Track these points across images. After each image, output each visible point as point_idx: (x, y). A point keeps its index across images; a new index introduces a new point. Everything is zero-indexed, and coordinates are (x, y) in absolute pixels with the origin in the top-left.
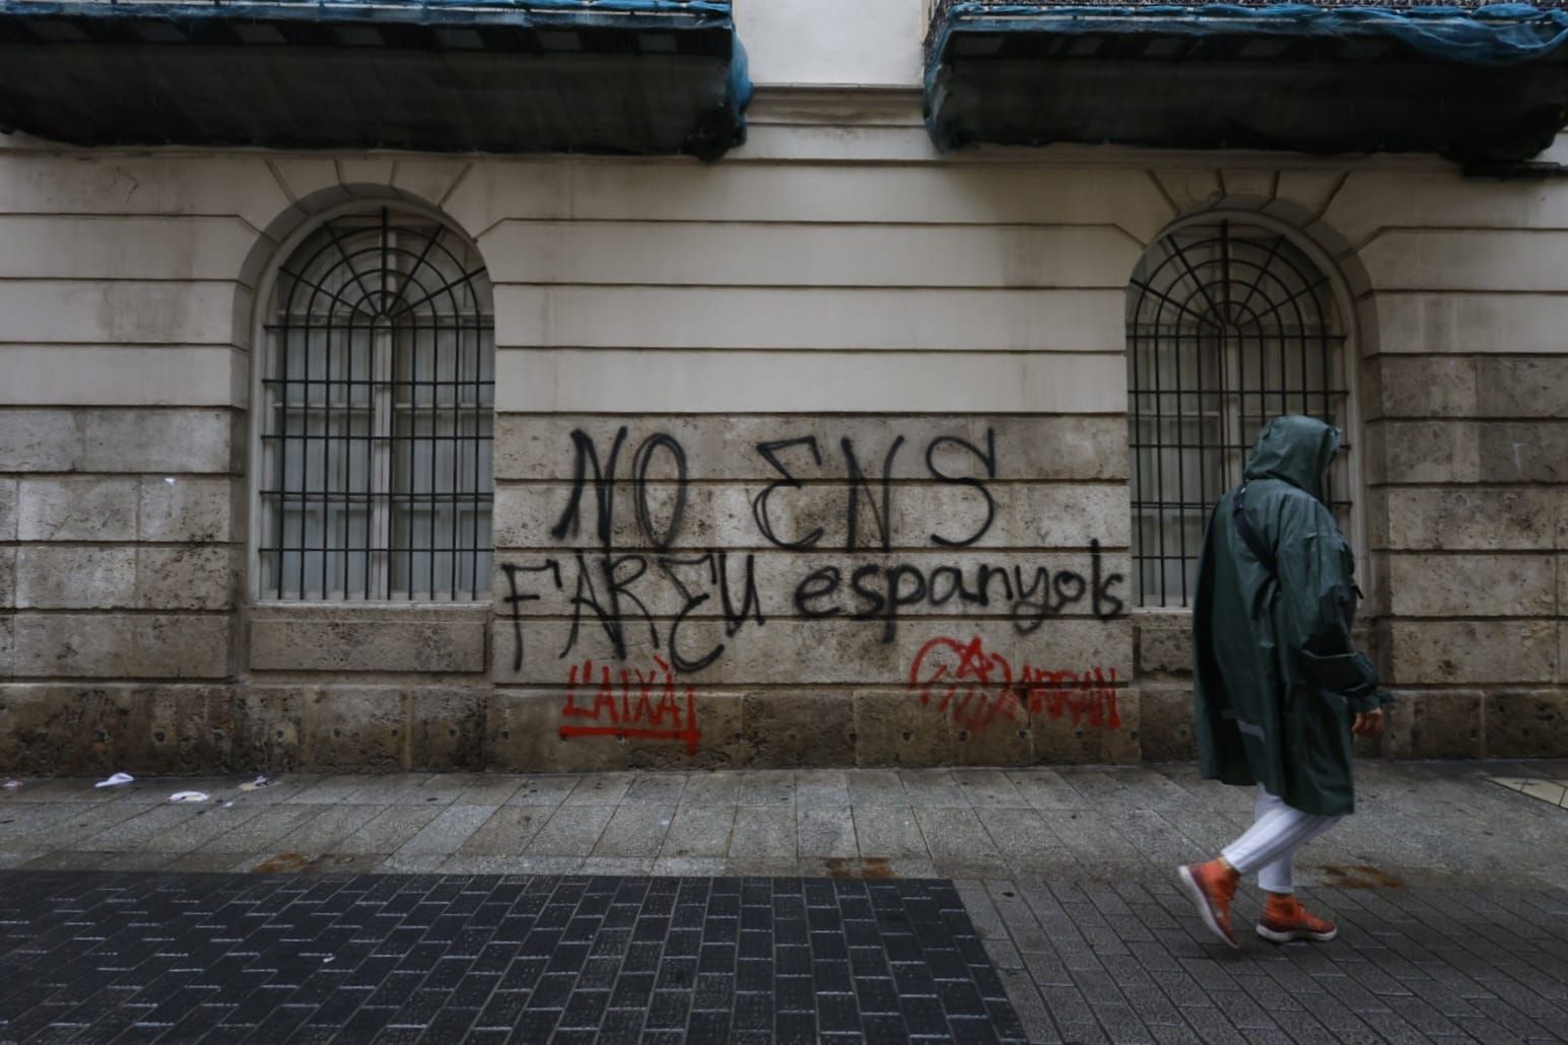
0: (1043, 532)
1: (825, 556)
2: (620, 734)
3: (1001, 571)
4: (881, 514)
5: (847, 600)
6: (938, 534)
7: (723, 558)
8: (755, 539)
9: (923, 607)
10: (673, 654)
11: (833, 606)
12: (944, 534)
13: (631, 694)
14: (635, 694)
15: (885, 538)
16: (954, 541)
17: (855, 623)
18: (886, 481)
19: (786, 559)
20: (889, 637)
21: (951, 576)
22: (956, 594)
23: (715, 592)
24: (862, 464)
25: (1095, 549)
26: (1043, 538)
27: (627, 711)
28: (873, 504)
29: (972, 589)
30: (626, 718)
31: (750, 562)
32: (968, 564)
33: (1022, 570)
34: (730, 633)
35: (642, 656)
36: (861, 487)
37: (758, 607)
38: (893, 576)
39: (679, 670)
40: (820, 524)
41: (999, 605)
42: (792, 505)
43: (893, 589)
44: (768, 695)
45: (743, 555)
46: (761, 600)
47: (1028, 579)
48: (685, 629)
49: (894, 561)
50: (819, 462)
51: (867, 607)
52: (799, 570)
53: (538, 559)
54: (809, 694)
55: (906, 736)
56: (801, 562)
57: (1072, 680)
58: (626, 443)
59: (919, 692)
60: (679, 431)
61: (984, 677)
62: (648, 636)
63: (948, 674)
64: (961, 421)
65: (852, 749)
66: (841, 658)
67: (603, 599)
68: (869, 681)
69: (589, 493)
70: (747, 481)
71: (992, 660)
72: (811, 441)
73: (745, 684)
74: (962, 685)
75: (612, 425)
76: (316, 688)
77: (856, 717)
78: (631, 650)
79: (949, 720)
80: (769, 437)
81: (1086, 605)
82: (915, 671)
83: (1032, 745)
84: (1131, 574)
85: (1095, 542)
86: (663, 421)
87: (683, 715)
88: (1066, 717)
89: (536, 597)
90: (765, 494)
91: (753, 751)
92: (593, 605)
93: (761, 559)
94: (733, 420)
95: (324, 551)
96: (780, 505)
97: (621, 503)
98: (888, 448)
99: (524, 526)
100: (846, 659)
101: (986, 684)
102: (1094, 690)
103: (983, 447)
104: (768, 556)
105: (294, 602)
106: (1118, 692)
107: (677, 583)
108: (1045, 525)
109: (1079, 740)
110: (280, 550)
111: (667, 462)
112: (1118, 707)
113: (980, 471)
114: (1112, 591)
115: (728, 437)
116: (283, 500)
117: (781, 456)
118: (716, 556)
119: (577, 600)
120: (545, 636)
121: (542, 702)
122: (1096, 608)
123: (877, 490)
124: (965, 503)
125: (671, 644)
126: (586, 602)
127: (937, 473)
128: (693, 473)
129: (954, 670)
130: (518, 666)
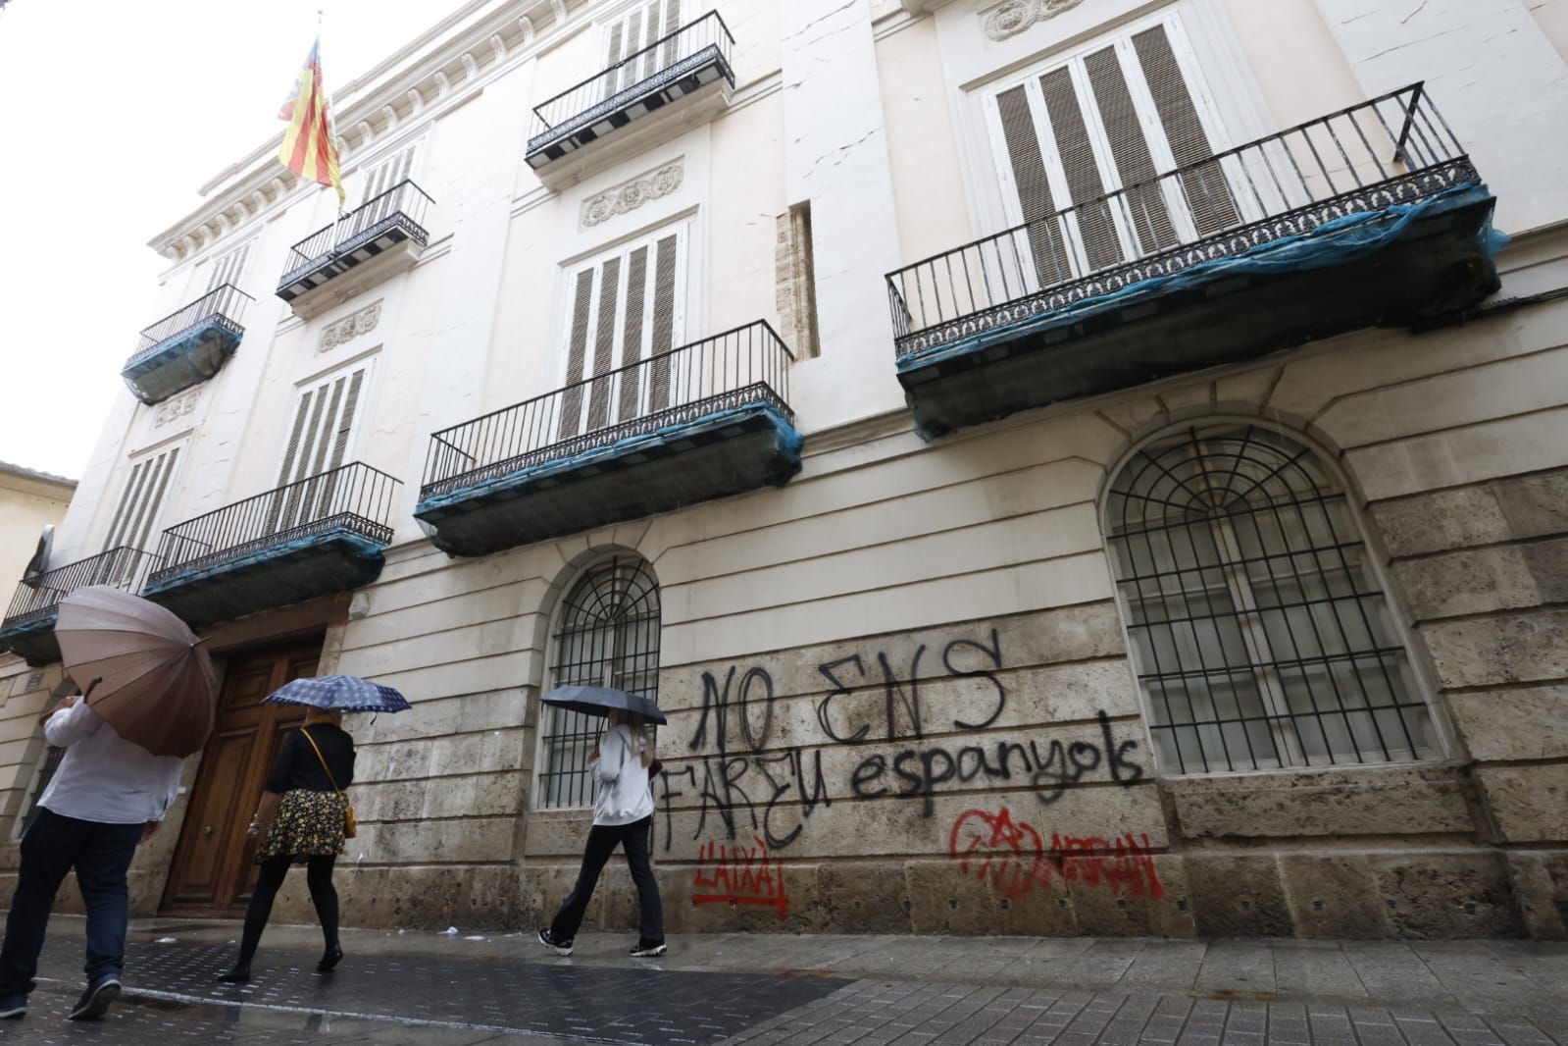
0: (1051, 709)
1: (872, 746)
2: (733, 900)
3: (1017, 746)
4: (912, 707)
5: (891, 781)
6: (960, 720)
7: (799, 754)
8: (821, 738)
9: (954, 784)
10: (767, 834)
11: (882, 787)
12: (965, 720)
13: (739, 867)
14: (742, 867)
15: (917, 728)
16: (974, 724)
17: (900, 801)
18: (914, 682)
19: (844, 750)
20: (928, 812)
21: (976, 755)
22: (982, 770)
23: (794, 781)
24: (894, 671)
25: (1103, 719)
26: (1052, 714)
27: (736, 882)
28: (906, 702)
29: (995, 765)
30: (735, 888)
31: (818, 755)
32: (988, 743)
33: (1037, 745)
34: (806, 814)
35: (746, 837)
36: (895, 689)
37: (825, 792)
38: (927, 758)
39: (772, 847)
40: (867, 721)
41: (1020, 778)
42: (845, 709)
43: (928, 770)
44: (836, 866)
45: (814, 750)
46: (827, 785)
47: (1043, 752)
48: (775, 813)
49: (927, 746)
50: (862, 672)
51: (908, 786)
52: (854, 760)
53: (683, 765)
54: (869, 865)
55: (953, 903)
56: (854, 753)
57: (1102, 847)
58: (734, 677)
59: (959, 861)
60: (768, 664)
61: (1015, 846)
62: (750, 820)
63: (984, 844)
64: (969, 627)
65: (908, 916)
66: (891, 831)
67: (720, 793)
68: (916, 852)
69: (712, 715)
70: (813, 694)
71: (1020, 829)
72: (856, 658)
73: (819, 858)
74: (998, 854)
75: (727, 666)
76: (556, 867)
77: (908, 885)
78: (739, 831)
79: (989, 889)
80: (827, 660)
81: (1103, 772)
82: (953, 841)
83: (1074, 914)
84: (1145, 740)
85: (1102, 713)
86: (758, 658)
87: (775, 884)
88: (1104, 886)
89: (680, 794)
90: (825, 702)
91: (828, 917)
92: (715, 797)
93: (825, 753)
94: (803, 651)
95: (572, 773)
96: (836, 709)
97: (732, 720)
98: (913, 656)
99: (674, 743)
100: (895, 833)
101: (1019, 853)
102: (1130, 856)
103: (990, 645)
104: (830, 750)
105: (553, 809)
106: (1155, 858)
107: (768, 777)
108: (1052, 702)
109: (1122, 910)
110: (550, 774)
111: (760, 687)
112: (1157, 874)
113: (988, 664)
114: (1128, 757)
115: (799, 663)
116: (554, 742)
117: (836, 672)
118: (794, 753)
119: (705, 795)
120: (686, 822)
121: (681, 874)
122: (1115, 774)
123: (908, 690)
124: (980, 692)
125: (766, 826)
126: (710, 795)
127: (953, 671)
128: (777, 693)
129: (987, 840)
130: (668, 847)
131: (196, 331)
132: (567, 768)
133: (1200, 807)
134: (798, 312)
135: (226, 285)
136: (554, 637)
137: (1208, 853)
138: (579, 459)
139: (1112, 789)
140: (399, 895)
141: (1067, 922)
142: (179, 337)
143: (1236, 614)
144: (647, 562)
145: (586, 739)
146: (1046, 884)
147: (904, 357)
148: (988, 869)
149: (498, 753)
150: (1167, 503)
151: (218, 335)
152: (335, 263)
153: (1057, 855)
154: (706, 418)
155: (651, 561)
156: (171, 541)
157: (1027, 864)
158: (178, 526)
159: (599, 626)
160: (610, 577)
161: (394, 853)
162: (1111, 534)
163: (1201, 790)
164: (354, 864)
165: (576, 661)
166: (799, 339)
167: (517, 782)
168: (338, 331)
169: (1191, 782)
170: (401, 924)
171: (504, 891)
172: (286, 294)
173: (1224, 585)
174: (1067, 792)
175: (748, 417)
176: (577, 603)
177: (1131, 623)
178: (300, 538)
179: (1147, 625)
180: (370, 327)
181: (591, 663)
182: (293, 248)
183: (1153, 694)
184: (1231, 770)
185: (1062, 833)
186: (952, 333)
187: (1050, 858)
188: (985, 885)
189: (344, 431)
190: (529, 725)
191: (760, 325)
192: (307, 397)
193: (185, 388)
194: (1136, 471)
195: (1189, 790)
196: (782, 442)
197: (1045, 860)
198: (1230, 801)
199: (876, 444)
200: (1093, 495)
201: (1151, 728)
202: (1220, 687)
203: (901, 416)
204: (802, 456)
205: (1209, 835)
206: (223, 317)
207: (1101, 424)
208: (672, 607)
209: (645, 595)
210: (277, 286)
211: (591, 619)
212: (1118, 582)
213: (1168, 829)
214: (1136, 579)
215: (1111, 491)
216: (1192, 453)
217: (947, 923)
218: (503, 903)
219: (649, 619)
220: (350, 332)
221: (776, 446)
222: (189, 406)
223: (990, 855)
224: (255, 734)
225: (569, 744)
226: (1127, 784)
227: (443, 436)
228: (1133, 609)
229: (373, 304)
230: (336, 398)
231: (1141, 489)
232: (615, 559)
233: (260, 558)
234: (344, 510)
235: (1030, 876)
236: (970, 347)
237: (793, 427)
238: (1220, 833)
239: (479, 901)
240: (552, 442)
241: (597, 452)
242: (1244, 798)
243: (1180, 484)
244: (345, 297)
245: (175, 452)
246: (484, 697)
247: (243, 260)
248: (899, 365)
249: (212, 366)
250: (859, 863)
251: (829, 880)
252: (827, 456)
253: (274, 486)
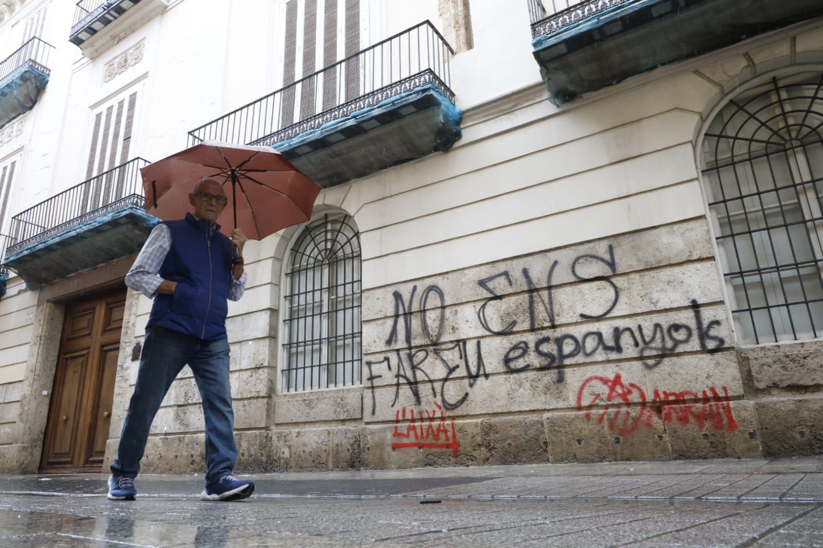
0: (654, 301)
1: (518, 335)
2: (421, 446)
3: (628, 329)
4: (548, 306)
5: (533, 359)
6: (584, 313)
7: (465, 344)
8: (481, 332)
9: (580, 359)
10: (444, 401)
11: (526, 364)
12: (588, 313)
13: (424, 424)
14: (426, 424)
15: (552, 320)
16: (595, 315)
17: (540, 372)
18: (550, 288)
19: (498, 340)
20: (561, 379)
21: (596, 337)
22: (601, 347)
23: (462, 363)
24: (535, 281)
25: (695, 306)
26: (655, 304)
27: (422, 434)
28: (543, 303)
29: (611, 343)
30: (422, 438)
31: (479, 343)
32: (606, 328)
33: (643, 327)
34: (471, 385)
35: (429, 403)
36: (535, 294)
37: (484, 369)
38: (559, 342)
39: (447, 409)
40: (514, 318)
41: (630, 351)
42: (498, 310)
43: (560, 350)
44: (494, 420)
45: (475, 342)
46: (486, 365)
47: (648, 332)
48: (449, 386)
49: (559, 333)
50: (511, 284)
51: (545, 362)
52: (505, 346)
53: (381, 357)
54: (517, 418)
55: (579, 442)
56: (505, 341)
57: (693, 397)
58: (416, 294)
59: (583, 412)
60: (440, 282)
61: (626, 399)
62: (431, 391)
63: (602, 400)
64: (591, 245)
65: (546, 451)
66: (533, 394)
67: (409, 374)
68: (551, 408)
69: (401, 320)
70: (474, 301)
71: (630, 388)
72: (506, 274)
73: (481, 414)
74: (613, 406)
75: (410, 286)
76: (297, 430)
77: (546, 431)
78: (423, 399)
79: (606, 430)
80: (484, 276)
81: (695, 344)
82: (579, 399)
83: (670, 445)
84: (727, 319)
85: (694, 301)
86: (433, 279)
87: (450, 434)
88: (693, 424)
89: (380, 376)
90: (484, 306)
91: (489, 454)
92: (405, 377)
93: (483, 342)
94: (466, 271)
95: (304, 368)
96: (493, 312)
97: (416, 323)
98: (548, 269)
99: (375, 342)
100: (536, 395)
101: (628, 404)
102: (713, 403)
103: (607, 257)
104: (488, 340)
105: (292, 391)
106: (732, 404)
107: (443, 361)
108: (655, 296)
109: (706, 441)
110: (289, 370)
111: (435, 299)
112: (734, 414)
113: (606, 271)
114: (713, 332)
115: (463, 280)
116: (290, 347)
117: (490, 285)
118: (461, 344)
119: (398, 376)
120: (385, 396)
121: (384, 430)
122: (703, 345)
123: (545, 294)
124: (599, 292)
125: (442, 395)
126: (402, 376)
127: (579, 278)
128: (447, 302)
129: (605, 397)
130: (373, 413)
131: (17, 74)
132: (301, 365)
133: (769, 366)
134: (456, 15)
135: (34, 37)
136: (286, 275)
137: (775, 399)
138: (295, 141)
139: (700, 356)
140: (193, 452)
141: (664, 450)
142: (6, 80)
143: (805, 222)
144: (350, 217)
145: (313, 344)
146: (649, 425)
147: (538, 38)
148: (605, 417)
149: (252, 355)
150: (751, 140)
151: (33, 76)
152: (108, 13)
153: (657, 404)
154: (389, 100)
155: (352, 215)
156: (18, 225)
157: (634, 412)
158: (21, 214)
159: (318, 265)
160: (324, 230)
161: (187, 426)
162: (705, 168)
163: (769, 354)
164: (161, 434)
165: (302, 290)
166: (457, 37)
167: (266, 375)
168: (116, 66)
169: (762, 349)
170: (195, 471)
171: (262, 447)
172: (77, 41)
173: (796, 201)
174: (666, 360)
175: (419, 97)
176: (301, 250)
177: (719, 235)
178: (105, 215)
179: (733, 236)
180: (138, 59)
181: (314, 291)
182: (77, 4)
183: (736, 288)
184: (796, 339)
185: (661, 390)
186: (577, 15)
187: (651, 407)
188: (603, 428)
189: (127, 139)
190: (272, 336)
191: (426, 25)
192: (99, 116)
193: (15, 118)
194: (726, 118)
195: (761, 354)
196: (446, 116)
197: (648, 409)
198: (793, 360)
199: (518, 112)
200: (690, 136)
201: (733, 312)
202: (790, 279)
203: (539, 88)
204: (462, 126)
205: (775, 386)
206: (34, 62)
207: (699, 79)
208: (369, 245)
209: (349, 241)
210: (70, 34)
211: (312, 261)
212: (710, 205)
213: (744, 384)
214: (725, 201)
215: (706, 135)
216: (774, 98)
217: (575, 455)
218: (262, 455)
219: (353, 258)
220: (124, 65)
221: (441, 119)
222: (19, 131)
223: (606, 407)
224: (88, 352)
225: (301, 349)
226: (712, 352)
227: (196, 134)
228: (722, 225)
229: (138, 43)
230: (119, 115)
231: (731, 132)
232: (326, 216)
233: (78, 231)
234: (132, 193)
235: (636, 420)
236: (591, 25)
237: (454, 105)
238: (785, 385)
239: (246, 454)
240: (275, 130)
241: (307, 135)
242: (805, 358)
243: (763, 124)
244: (118, 39)
245: (13, 164)
246: (239, 318)
247: (44, 19)
248: (535, 45)
249: (31, 100)
250: (510, 417)
251: (488, 429)
252: (481, 125)
253: (84, 180)
